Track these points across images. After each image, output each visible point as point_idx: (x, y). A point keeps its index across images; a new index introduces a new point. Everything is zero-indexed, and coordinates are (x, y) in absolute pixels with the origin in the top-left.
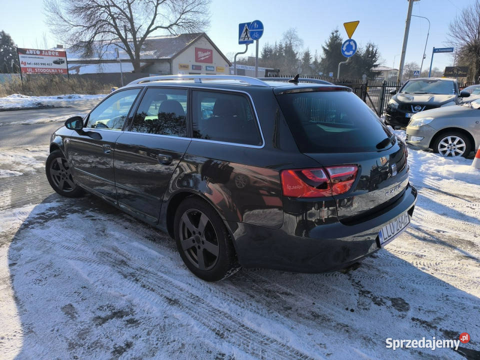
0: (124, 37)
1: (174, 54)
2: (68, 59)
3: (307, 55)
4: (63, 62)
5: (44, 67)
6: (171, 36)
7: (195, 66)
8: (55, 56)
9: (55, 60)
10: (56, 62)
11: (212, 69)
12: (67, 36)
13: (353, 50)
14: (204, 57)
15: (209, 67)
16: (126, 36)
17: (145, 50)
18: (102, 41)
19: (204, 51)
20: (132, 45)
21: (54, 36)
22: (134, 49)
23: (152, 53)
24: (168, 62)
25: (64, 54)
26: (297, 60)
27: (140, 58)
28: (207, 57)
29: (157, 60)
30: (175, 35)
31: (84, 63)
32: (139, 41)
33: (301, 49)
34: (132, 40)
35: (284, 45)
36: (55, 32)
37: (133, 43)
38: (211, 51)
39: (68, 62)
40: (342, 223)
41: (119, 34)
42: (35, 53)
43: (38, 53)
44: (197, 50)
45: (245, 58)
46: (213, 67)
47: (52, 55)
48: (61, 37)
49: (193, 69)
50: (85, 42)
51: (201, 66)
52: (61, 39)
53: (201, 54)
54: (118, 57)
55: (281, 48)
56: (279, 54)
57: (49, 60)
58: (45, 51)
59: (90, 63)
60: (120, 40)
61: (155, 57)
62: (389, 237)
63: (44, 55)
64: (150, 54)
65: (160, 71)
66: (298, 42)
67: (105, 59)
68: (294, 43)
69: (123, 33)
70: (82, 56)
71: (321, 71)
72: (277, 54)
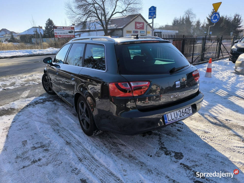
0: (101, 19)
1: (124, 26)
2: (75, 31)
3: (198, 23)
4: (73, 32)
5: (65, 34)
6: (123, 16)
7: (135, 31)
8: (69, 29)
9: (70, 31)
10: (70, 32)
11: (144, 32)
12: (74, 19)
13: (217, 19)
14: (140, 26)
15: (142, 31)
16: (102, 18)
17: (110, 24)
18: (90, 21)
19: (140, 23)
20: (104, 22)
21: (69, 19)
22: (105, 24)
23: (114, 25)
24: (121, 30)
25: (73, 28)
26: (192, 25)
27: (108, 29)
28: (141, 26)
29: (115, 29)
30: (125, 16)
31: (82, 32)
32: (107, 20)
33: (194, 19)
34: (104, 20)
35: (185, 18)
36: (70, 18)
37: (104, 21)
38: (143, 23)
39: (75, 32)
40: (139, 110)
41: (98, 17)
42: (61, 28)
43: (62, 28)
44: (136, 23)
45: (163, 26)
46: (144, 31)
47: (68, 29)
48: (72, 20)
49: (133, 33)
50: (83, 22)
51: (138, 31)
52: (72, 21)
53: (138, 25)
54: (96, 28)
55: (183, 19)
56: (182, 23)
57: (67, 31)
58: (65, 27)
59: (85, 32)
60: (99, 20)
61: (115, 28)
62: (172, 120)
63: (65, 29)
64: (113, 26)
65: (117, 35)
66: (193, 16)
67: (91, 30)
68: (191, 16)
69: (100, 16)
70: (81, 29)
71: (206, 31)
72: (181, 23)
